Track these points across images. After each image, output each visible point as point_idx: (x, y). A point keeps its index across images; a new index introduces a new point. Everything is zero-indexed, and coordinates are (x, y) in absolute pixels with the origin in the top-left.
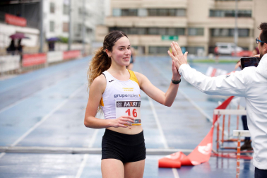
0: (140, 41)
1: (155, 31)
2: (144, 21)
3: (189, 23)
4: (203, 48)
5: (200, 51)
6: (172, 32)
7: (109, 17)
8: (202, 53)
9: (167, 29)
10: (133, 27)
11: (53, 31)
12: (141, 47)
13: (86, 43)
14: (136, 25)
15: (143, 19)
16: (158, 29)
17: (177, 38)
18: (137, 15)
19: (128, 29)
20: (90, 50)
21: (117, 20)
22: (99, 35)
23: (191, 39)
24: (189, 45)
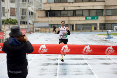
2: (71, 6)
9: (89, 10)
10: (64, 10)
11: (4, 15)
12: (70, 25)
13: (30, 24)
14: (66, 9)
15: (71, 4)
16: (82, 10)
17: (98, 19)
18: (67, 2)
19: (61, 11)
20: (33, 28)
21: (51, 5)
22: (38, 17)
23: (108, 18)
24: (106, 23)
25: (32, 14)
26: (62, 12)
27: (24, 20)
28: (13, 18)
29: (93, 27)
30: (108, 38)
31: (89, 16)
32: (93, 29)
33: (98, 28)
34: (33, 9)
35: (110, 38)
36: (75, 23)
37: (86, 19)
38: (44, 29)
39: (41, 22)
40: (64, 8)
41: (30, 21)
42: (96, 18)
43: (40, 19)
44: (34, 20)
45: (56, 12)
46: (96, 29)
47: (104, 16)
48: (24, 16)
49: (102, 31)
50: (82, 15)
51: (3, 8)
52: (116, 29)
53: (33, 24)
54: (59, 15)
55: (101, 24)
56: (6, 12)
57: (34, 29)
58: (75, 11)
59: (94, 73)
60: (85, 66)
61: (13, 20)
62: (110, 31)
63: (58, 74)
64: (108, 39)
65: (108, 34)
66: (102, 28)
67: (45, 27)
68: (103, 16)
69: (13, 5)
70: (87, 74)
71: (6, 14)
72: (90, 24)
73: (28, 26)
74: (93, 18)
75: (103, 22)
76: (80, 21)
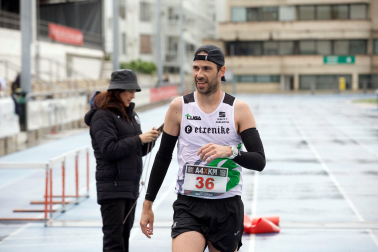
0: (283, 67)
1: (311, 46)
2: (289, 29)
3: (373, 31)
6: (343, 49)
7: (224, 24)
9: (333, 42)
10: (271, 40)
11: (124, 52)
12: (286, 76)
13: (186, 73)
14: (275, 37)
15: (288, 26)
16: (316, 41)
17: (353, 61)
18: (277, 19)
19: (261, 43)
21: (239, 28)
24: (375, 71)
25: (192, 48)
26: (267, 46)
27: (172, 64)
28: (147, 59)
29: (342, 81)
31: (333, 53)
32: (342, 85)
33: (355, 85)
34: (193, 36)
36: (296, 72)
37: (325, 61)
40: (271, 36)
42: (349, 60)
45: (251, 46)
46: (348, 86)
47: (370, 56)
48: (173, 53)
49: (365, 92)
50: (315, 53)
51: (124, 35)
54: (258, 51)
55: (361, 77)
56: (131, 44)
58: (297, 43)
59: (345, 196)
60: (323, 178)
61: (145, 64)
63: (255, 197)
66: (365, 85)
68: (365, 53)
69: (147, 28)
70: (328, 197)
71: (129, 50)
72: (335, 77)
73: (182, 79)
74: (342, 60)
75: (366, 70)
76: (309, 66)
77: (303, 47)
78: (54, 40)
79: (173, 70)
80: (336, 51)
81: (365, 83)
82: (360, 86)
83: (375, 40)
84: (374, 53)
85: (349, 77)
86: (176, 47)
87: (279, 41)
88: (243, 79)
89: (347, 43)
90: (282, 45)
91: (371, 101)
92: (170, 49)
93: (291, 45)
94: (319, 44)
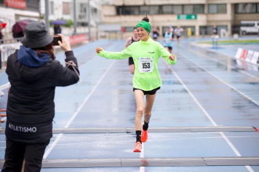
1: (169, 9)
4: (226, 27)
5: (223, 31)
6: (189, 10)
8: (225, 33)
9: (183, 6)
10: (145, 5)
11: (52, 13)
13: (92, 26)
14: (147, 3)
16: (173, 5)
17: (196, 18)
19: (139, 7)
20: (97, 33)
22: (106, 16)
23: (212, 17)
24: (209, 24)
25: (95, 10)
26: (142, 9)
27: (83, 20)
28: (68, 18)
29: (189, 30)
30: (213, 48)
31: (183, 13)
32: (189, 33)
33: (197, 33)
34: (96, 3)
35: (217, 48)
36: (161, 25)
37: (179, 18)
38: (113, 35)
39: (109, 23)
40: (145, 2)
41: (92, 23)
42: (193, 17)
43: (108, 20)
44: (98, 20)
45: (132, 9)
46: (193, 33)
47: (207, 14)
48: (83, 14)
49: (203, 37)
50: (172, 13)
51: (52, 3)
52: (224, 35)
53: (97, 27)
54: (137, 12)
55: (201, 27)
56: (57, 9)
57: (100, 34)
58: (161, 7)
61: (65, 21)
62: (217, 37)
64: (214, 50)
65: (213, 43)
66: (203, 33)
67: (115, 32)
68: (203, 13)
71: (56, 12)
72: (185, 27)
73: (89, 30)
74: (189, 17)
75: (204, 24)
76: (169, 21)
77: (165, 9)
78: (7, 6)
79: (84, 25)
80: (185, 12)
81: (203, 31)
82: (201, 33)
83: (209, 5)
84: (209, 13)
85: (193, 27)
86: (85, 10)
87: (150, 6)
88: (127, 29)
89: (192, 7)
90: (152, 8)
91: (207, 43)
92: (81, 11)
93: (157, 8)
94: (175, 7)
